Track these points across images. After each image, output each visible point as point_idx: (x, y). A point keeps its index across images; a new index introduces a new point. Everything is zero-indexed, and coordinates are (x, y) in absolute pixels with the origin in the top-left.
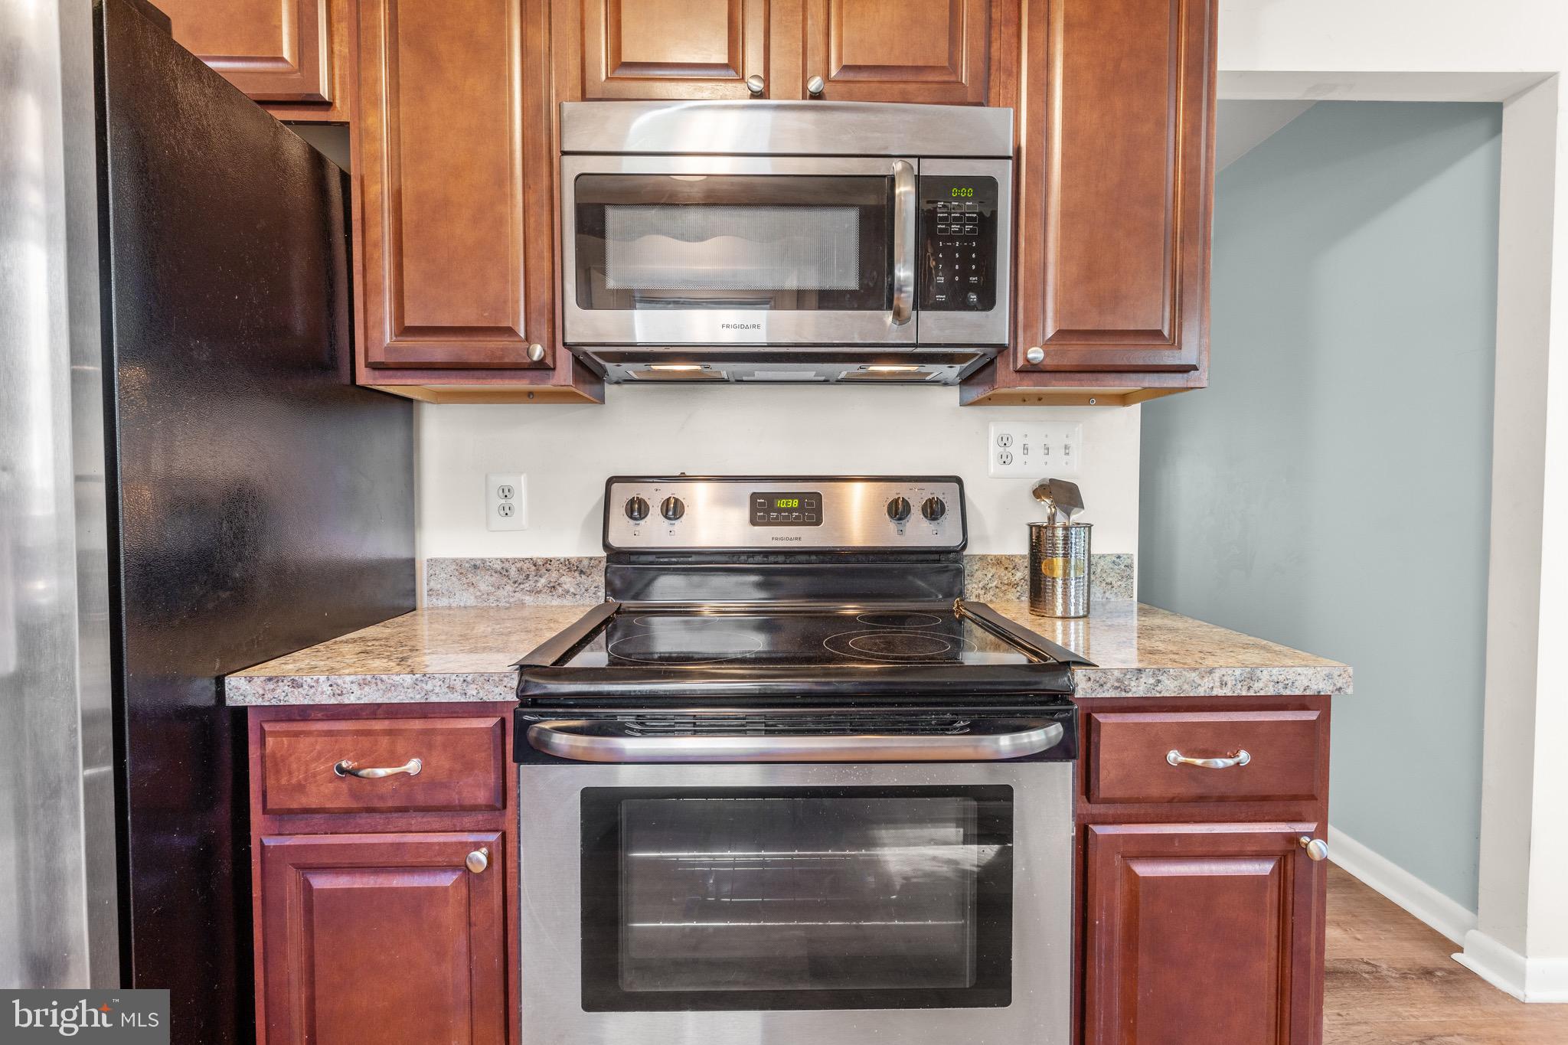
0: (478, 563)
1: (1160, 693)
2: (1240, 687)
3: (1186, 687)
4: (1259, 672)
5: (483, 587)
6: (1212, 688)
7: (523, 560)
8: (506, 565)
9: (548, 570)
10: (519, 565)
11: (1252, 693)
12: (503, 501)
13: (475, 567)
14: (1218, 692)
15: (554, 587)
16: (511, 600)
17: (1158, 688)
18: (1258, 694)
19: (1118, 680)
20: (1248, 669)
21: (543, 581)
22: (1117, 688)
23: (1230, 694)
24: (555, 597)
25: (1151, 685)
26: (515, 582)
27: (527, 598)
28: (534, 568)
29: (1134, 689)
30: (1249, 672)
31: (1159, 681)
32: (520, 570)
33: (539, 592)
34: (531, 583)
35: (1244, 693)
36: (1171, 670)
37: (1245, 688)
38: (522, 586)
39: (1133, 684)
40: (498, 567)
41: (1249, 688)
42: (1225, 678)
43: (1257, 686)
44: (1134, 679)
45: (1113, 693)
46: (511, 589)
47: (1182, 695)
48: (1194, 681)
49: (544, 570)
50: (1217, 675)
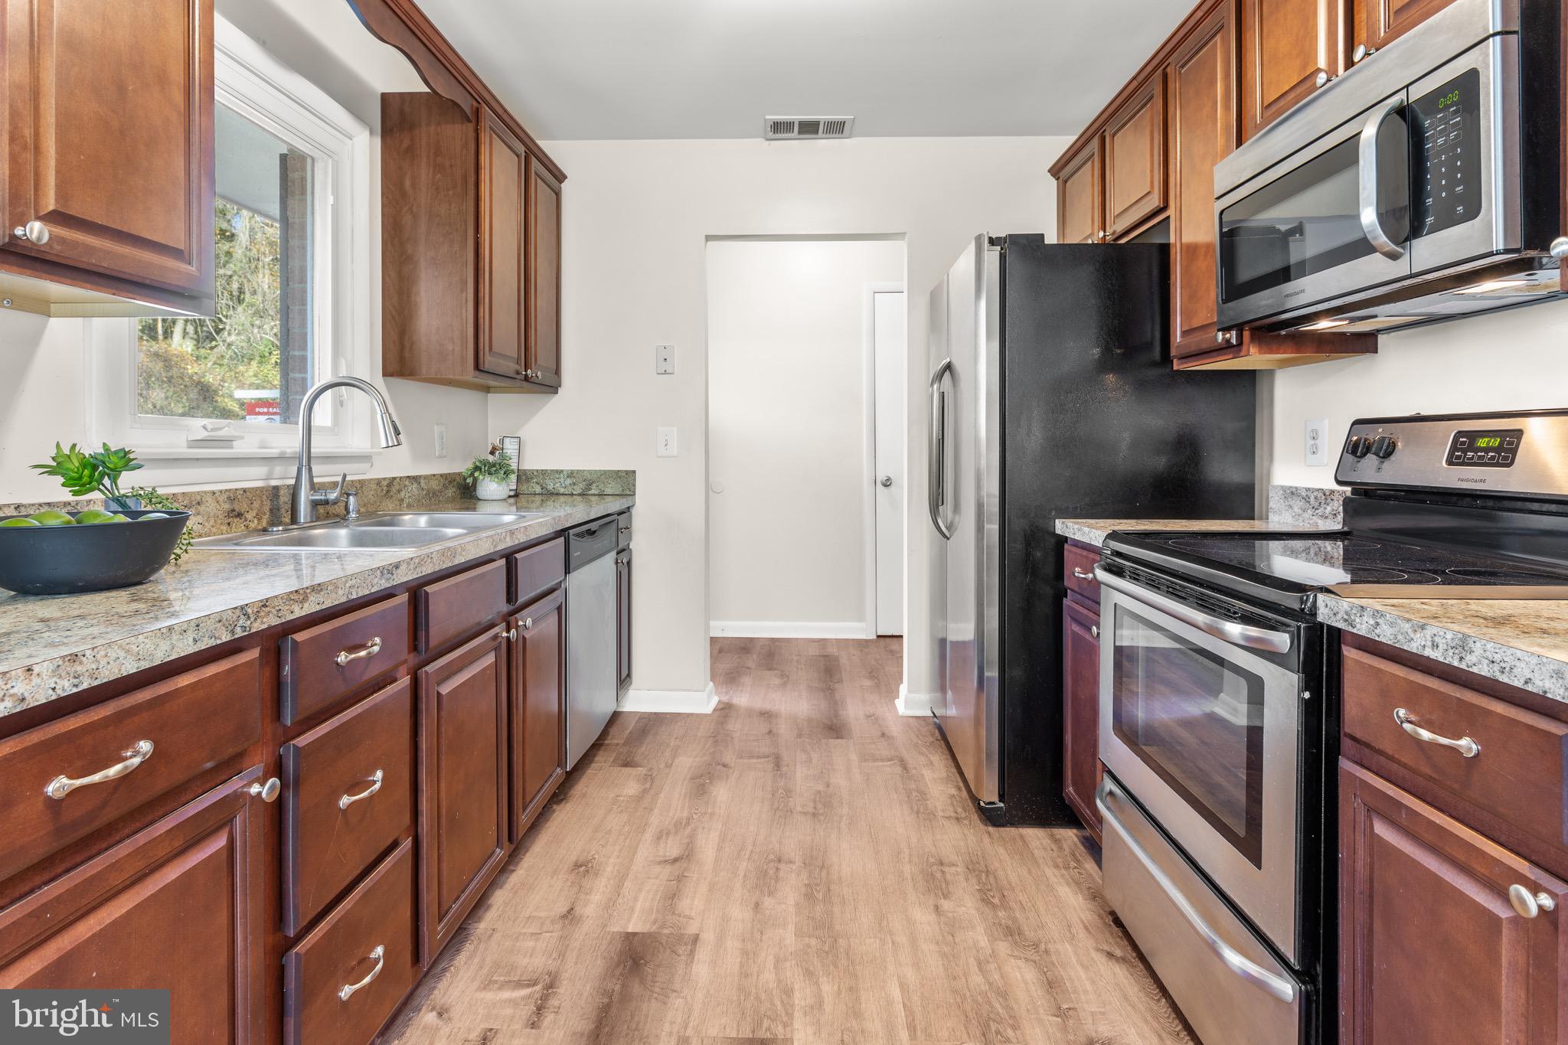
0: (1294, 490)
1: (1379, 636)
2: (1451, 654)
3: (1400, 637)
4: (1471, 642)
5: (1296, 509)
6: (1424, 646)
7: (1318, 490)
8: (1309, 493)
9: (1332, 500)
10: (1315, 494)
11: (1463, 666)
12: (1313, 442)
13: (1292, 493)
14: (1429, 652)
15: (1335, 514)
16: (1311, 522)
17: (1377, 631)
18: (1470, 670)
19: (1347, 613)
20: (1460, 636)
21: (1329, 508)
22: (1346, 620)
23: (1441, 659)
24: (1336, 523)
25: (1371, 625)
26: (1313, 508)
27: (1320, 521)
28: (1324, 497)
29: (1358, 626)
30: (1460, 639)
31: (1378, 624)
32: (1316, 498)
33: (1326, 518)
34: (1322, 509)
35: (1456, 663)
36: (1388, 615)
37: (1457, 657)
38: (1317, 511)
39: (1358, 620)
40: (1304, 494)
41: (1461, 659)
42: (1436, 639)
43: (1470, 659)
44: (1359, 615)
45: (1343, 625)
46: (1311, 513)
47: (1396, 645)
48: (1407, 633)
49: (1329, 500)
50: (1429, 632)
